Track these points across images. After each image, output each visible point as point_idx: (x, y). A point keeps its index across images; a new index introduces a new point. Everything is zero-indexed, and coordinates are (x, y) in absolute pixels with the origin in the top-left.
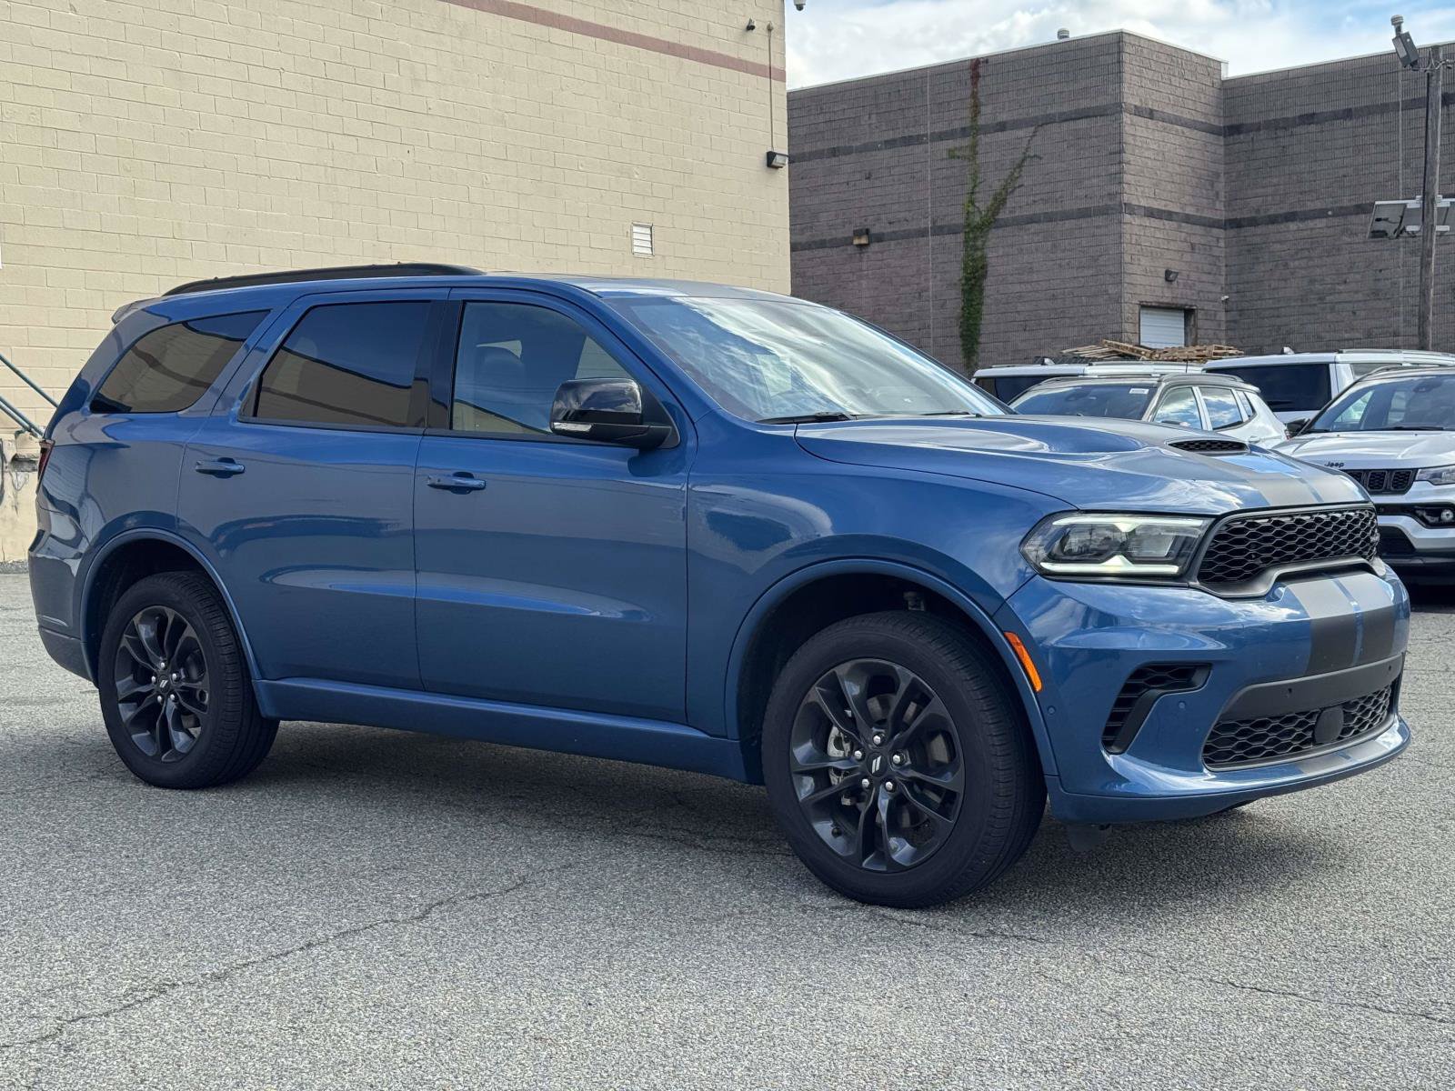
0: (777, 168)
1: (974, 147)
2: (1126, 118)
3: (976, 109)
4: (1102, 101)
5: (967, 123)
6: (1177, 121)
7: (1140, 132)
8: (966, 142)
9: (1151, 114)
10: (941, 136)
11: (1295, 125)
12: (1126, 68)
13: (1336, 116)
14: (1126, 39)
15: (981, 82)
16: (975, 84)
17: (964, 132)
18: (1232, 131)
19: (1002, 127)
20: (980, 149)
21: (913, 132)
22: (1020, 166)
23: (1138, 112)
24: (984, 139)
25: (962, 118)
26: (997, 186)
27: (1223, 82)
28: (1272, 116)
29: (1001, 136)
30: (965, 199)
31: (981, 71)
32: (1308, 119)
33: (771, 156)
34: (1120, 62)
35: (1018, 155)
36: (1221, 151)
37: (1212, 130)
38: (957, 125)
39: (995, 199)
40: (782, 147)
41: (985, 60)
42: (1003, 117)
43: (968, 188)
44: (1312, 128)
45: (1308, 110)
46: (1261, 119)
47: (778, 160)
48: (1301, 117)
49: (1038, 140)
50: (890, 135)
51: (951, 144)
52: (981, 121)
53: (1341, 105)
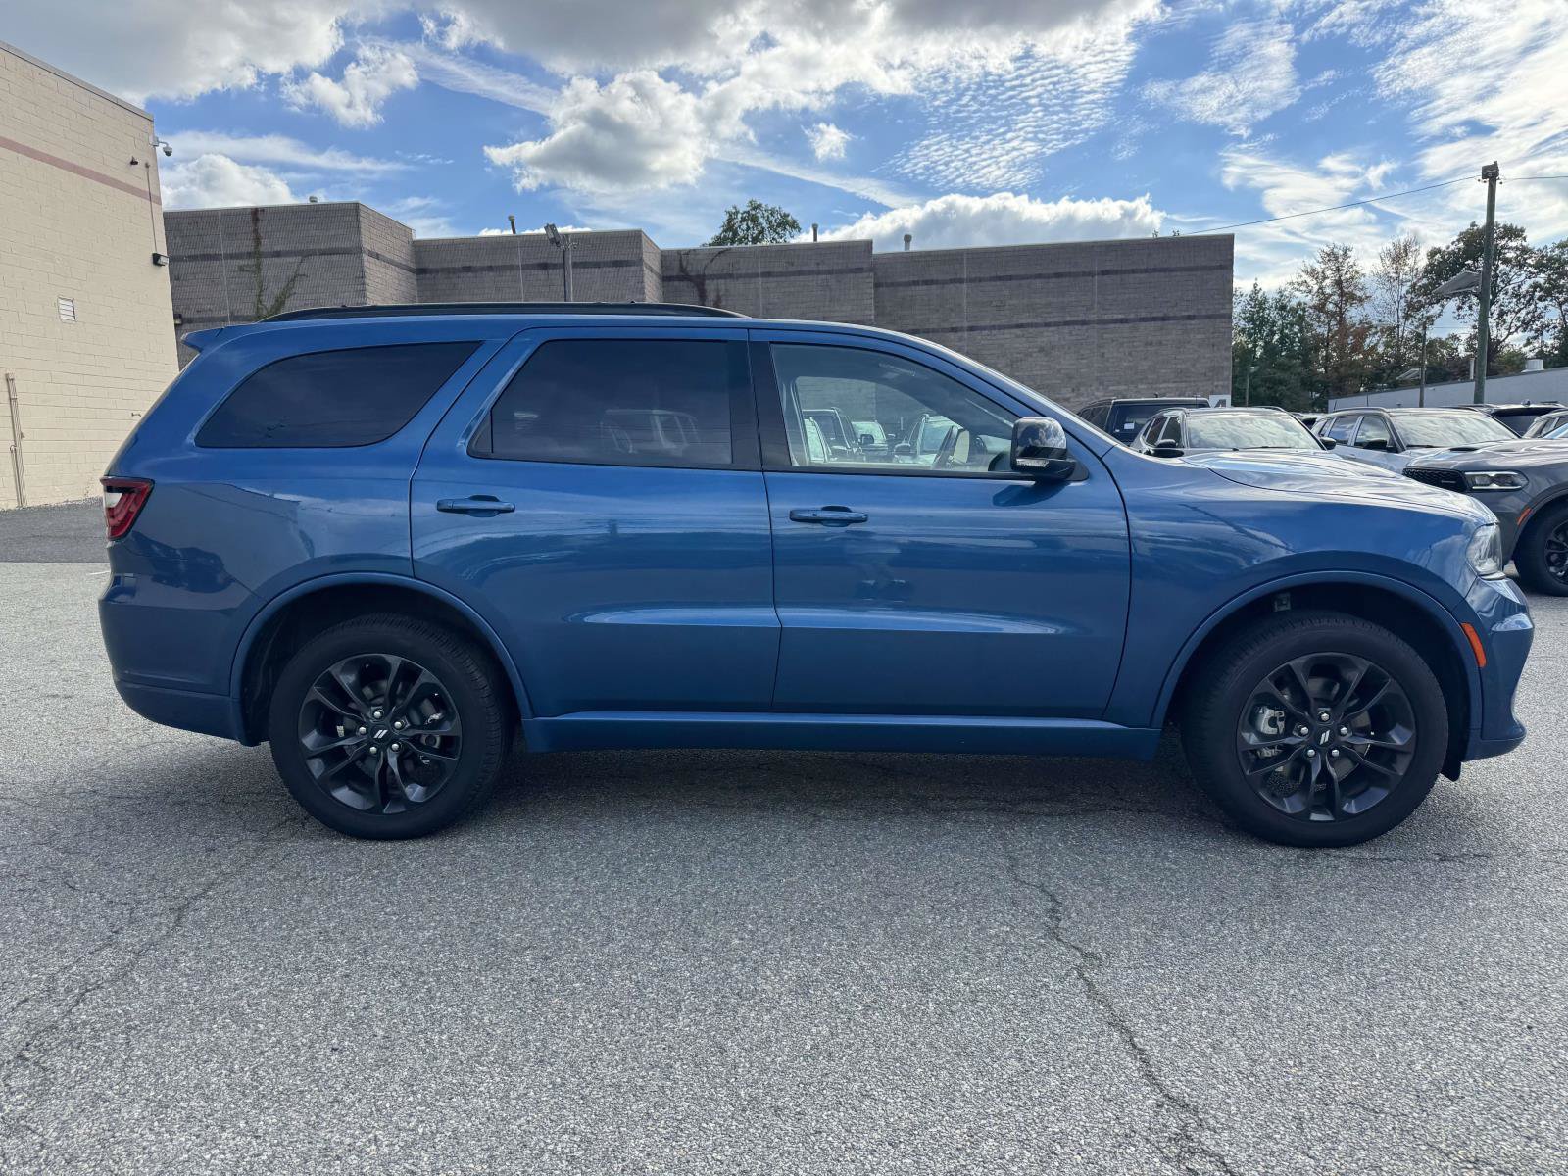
0: (161, 265)
1: (258, 266)
2: (365, 257)
3: (257, 241)
4: (346, 245)
5: (251, 249)
6: (391, 262)
7: (373, 266)
8: (252, 261)
9: (378, 256)
10: (232, 256)
11: (460, 272)
12: (362, 226)
13: (483, 269)
14: (360, 207)
15: (260, 224)
16: (255, 225)
17: (249, 255)
18: (421, 271)
19: (278, 254)
20: (264, 267)
21: (211, 251)
22: (293, 280)
23: (371, 254)
24: (265, 261)
25: (247, 245)
26: (277, 293)
27: (413, 242)
28: (445, 265)
29: (277, 260)
30: (255, 299)
31: (260, 216)
32: (468, 269)
33: (156, 258)
34: (358, 221)
35: (291, 274)
36: (415, 283)
37: (409, 270)
38: (244, 249)
39: (277, 301)
40: (162, 250)
41: (263, 210)
42: (277, 248)
43: (257, 292)
44: (470, 274)
45: (468, 264)
46: (439, 266)
47: (163, 260)
48: (463, 267)
49: (305, 265)
50: (193, 252)
51: (242, 262)
52: (262, 249)
53: (487, 263)
